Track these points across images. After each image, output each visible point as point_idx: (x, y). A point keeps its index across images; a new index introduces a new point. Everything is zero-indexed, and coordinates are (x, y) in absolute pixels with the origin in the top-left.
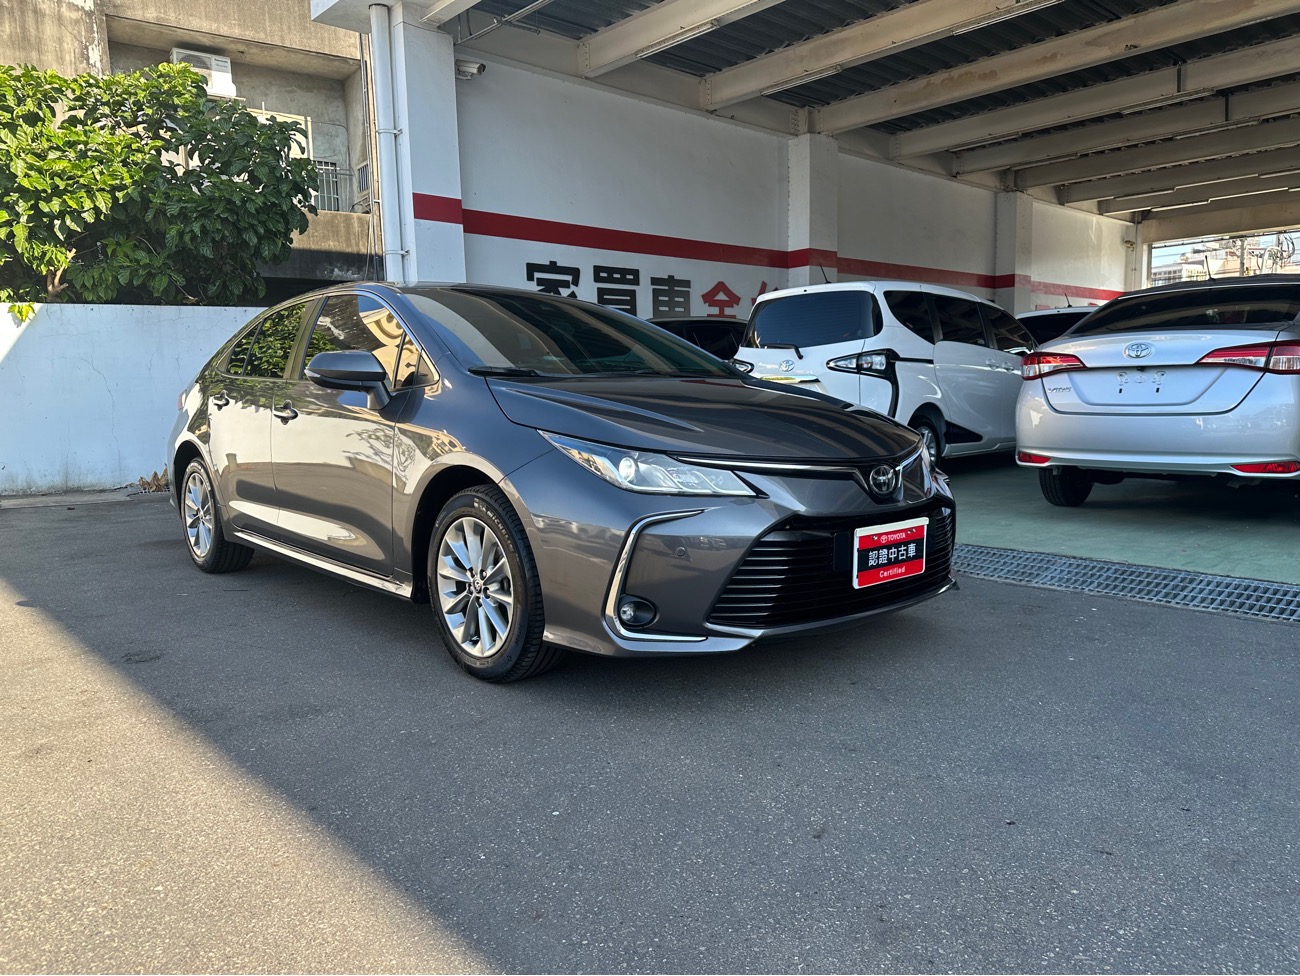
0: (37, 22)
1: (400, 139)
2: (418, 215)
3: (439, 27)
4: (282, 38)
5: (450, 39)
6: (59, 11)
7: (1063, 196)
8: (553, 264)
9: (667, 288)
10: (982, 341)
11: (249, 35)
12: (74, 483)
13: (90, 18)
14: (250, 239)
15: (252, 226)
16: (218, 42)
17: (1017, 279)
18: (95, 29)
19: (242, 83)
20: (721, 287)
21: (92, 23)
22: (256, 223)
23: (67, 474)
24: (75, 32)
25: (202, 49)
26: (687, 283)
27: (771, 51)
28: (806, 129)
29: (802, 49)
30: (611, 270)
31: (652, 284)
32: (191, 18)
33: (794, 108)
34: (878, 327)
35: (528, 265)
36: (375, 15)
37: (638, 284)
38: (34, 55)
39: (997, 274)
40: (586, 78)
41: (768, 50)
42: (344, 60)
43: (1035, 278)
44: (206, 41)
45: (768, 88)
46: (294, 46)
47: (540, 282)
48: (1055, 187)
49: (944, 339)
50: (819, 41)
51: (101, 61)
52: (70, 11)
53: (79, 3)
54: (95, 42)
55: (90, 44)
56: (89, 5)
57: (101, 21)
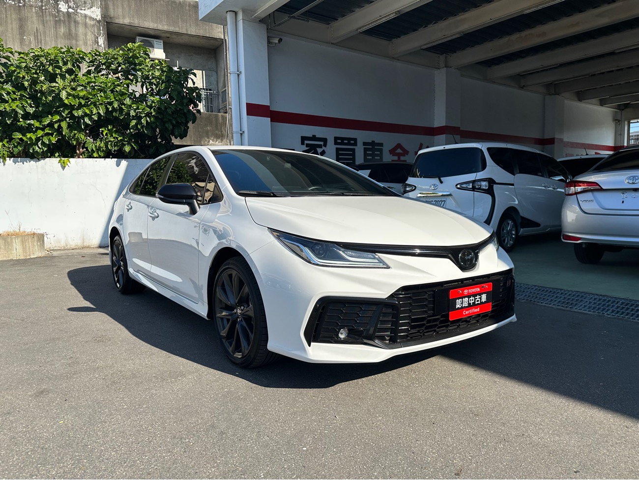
0: (75, 27)
1: (240, 76)
2: (249, 113)
3: (260, 21)
4: (187, 30)
5: (265, 26)
6: (85, 21)
7: (581, 96)
8: (314, 136)
9: (371, 147)
10: (540, 174)
11: (171, 29)
12: (86, 244)
13: (99, 24)
14: (169, 126)
15: (170, 120)
16: (157, 33)
17: (555, 140)
18: (101, 29)
19: (168, 52)
20: (399, 146)
21: (100, 26)
22: (172, 118)
23: (83, 239)
24: (92, 31)
25: (149, 37)
26: (381, 145)
27: (426, 27)
28: (444, 66)
29: (442, 24)
30: (342, 139)
31: (364, 145)
32: (145, 22)
33: (437, 55)
34: (484, 167)
35: (302, 137)
36: (229, 17)
37: (356, 145)
38: (74, 42)
39: (546, 138)
40: (332, 43)
41: (424, 27)
42: (216, 39)
43: (566, 139)
44: (152, 33)
45: (424, 45)
46: (192, 34)
47: (307, 145)
48: (576, 92)
49: (520, 173)
50: (452, 20)
51: (104, 44)
52: (90, 21)
53: (94, 17)
54: (102, 35)
55: (99, 36)
56: (99, 18)
57: (104, 24)
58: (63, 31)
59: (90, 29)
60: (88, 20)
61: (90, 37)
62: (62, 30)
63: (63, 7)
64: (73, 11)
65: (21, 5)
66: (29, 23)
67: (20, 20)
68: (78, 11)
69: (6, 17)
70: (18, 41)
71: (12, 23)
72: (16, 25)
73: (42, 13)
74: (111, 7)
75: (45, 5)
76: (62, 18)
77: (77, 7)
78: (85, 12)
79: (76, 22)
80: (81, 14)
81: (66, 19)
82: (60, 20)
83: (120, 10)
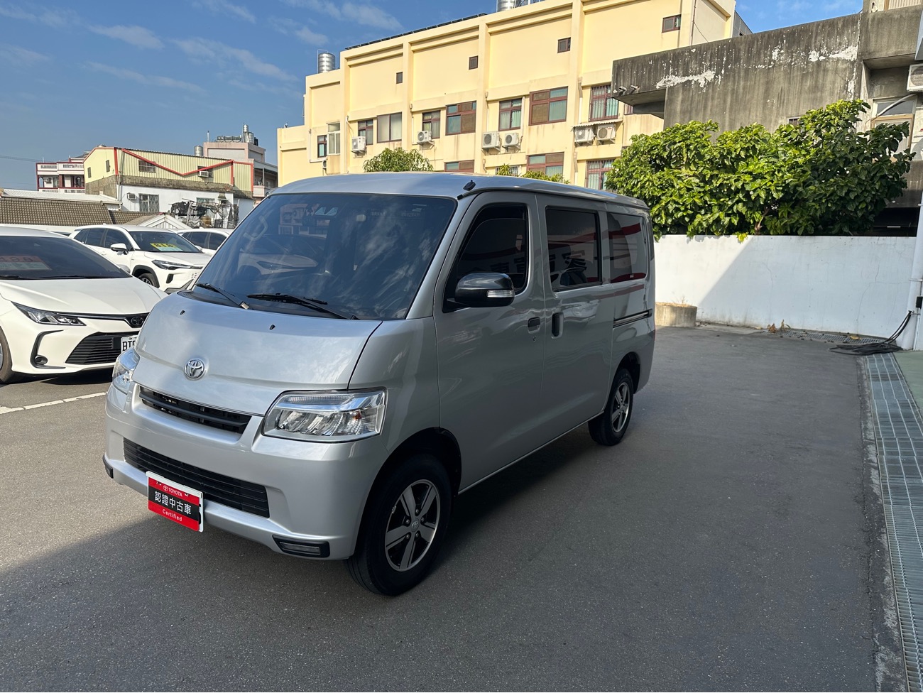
0: (824, 75)
6: (837, 66)
12: (748, 323)
13: (853, 65)
18: (855, 70)
21: (853, 68)
24: (843, 76)
51: (855, 88)
52: (843, 65)
53: (848, 58)
54: (854, 78)
55: (850, 80)
56: (855, 57)
57: (860, 65)
58: (808, 84)
59: (840, 75)
60: (839, 65)
61: (839, 83)
62: (808, 83)
63: (814, 57)
64: (824, 58)
65: (770, 67)
66: (775, 85)
67: (767, 83)
68: (831, 56)
69: (755, 83)
70: (761, 106)
71: (758, 88)
72: (762, 90)
73: (790, 69)
74: (873, 39)
75: (795, 60)
76: (810, 70)
77: (829, 53)
78: (838, 56)
79: (825, 70)
80: (833, 59)
81: (815, 69)
82: (808, 72)
83: (885, 40)
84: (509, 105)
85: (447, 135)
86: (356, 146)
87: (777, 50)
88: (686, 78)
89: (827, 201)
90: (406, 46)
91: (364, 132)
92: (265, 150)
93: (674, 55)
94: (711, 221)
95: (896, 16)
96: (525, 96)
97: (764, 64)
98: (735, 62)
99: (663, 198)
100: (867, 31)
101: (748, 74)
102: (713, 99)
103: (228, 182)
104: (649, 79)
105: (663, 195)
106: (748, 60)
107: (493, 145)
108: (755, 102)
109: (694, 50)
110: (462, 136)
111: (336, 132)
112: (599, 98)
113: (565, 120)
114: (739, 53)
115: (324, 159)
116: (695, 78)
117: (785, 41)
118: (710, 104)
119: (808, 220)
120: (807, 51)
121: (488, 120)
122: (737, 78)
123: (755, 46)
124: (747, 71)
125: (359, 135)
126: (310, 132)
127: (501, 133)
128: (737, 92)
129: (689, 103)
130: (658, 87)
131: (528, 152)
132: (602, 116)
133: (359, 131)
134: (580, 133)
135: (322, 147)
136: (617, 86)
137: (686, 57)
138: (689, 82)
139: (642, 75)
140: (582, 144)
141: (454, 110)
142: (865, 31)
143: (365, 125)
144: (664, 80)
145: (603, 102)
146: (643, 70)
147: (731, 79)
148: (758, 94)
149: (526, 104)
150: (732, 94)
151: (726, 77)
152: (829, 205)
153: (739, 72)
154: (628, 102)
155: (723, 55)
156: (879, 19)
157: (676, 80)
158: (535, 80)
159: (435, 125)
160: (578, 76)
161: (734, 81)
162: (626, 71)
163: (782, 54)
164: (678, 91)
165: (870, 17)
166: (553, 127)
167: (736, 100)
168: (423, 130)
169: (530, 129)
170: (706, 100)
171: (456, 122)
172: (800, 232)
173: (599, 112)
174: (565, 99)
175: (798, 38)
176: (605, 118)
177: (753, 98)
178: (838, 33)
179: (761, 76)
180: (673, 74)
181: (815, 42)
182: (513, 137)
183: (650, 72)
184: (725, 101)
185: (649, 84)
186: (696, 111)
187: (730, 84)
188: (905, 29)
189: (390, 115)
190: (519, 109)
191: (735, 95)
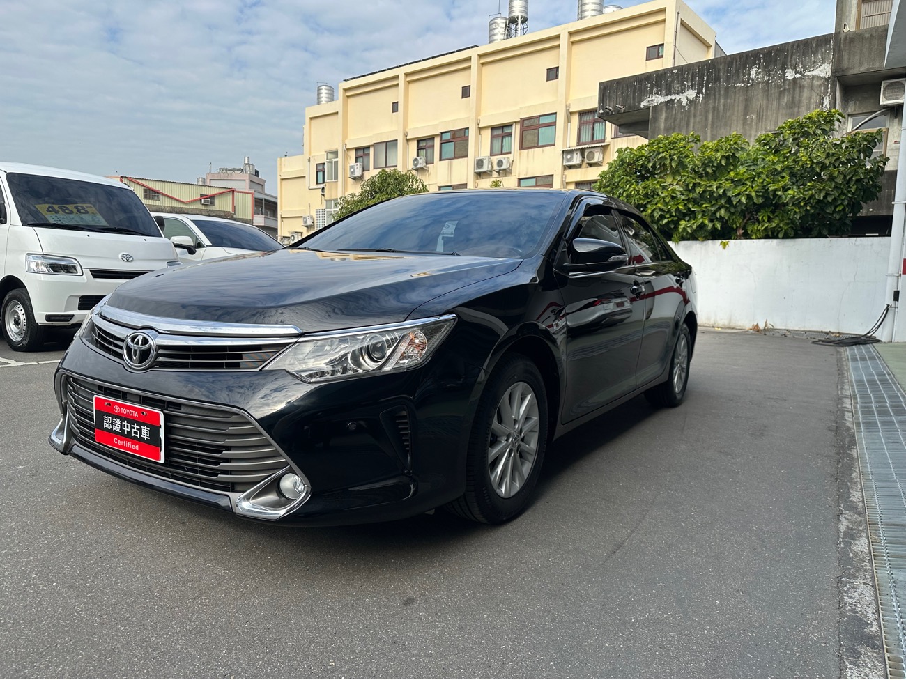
0: (800, 92)
13: (827, 82)
18: (829, 87)
21: (828, 84)
24: (818, 92)
38: (796, 110)
53: (822, 75)
54: (829, 94)
55: (826, 96)
56: (829, 74)
57: (834, 81)
58: (786, 101)
59: (816, 91)
60: (814, 81)
61: (815, 99)
62: (785, 99)
63: (790, 75)
64: (800, 75)
65: (749, 85)
66: (754, 102)
67: (746, 100)
68: (806, 73)
69: (735, 101)
70: (741, 123)
71: (738, 105)
72: (741, 107)
73: (768, 87)
74: (846, 57)
75: (772, 78)
76: (787, 87)
77: (805, 70)
78: (814, 73)
79: (802, 87)
80: (808, 76)
81: (791, 87)
82: (785, 89)
83: (857, 57)
84: (500, 131)
85: (441, 160)
86: (353, 173)
87: (755, 69)
88: (669, 98)
89: (806, 205)
90: (402, 77)
91: (361, 159)
92: (265, 181)
93: (657, 76)
94: (695, 227)
95: (867, 35)
96: (516, 122)
97: (743, 82)
98: (715, 82)
99: (649, 206)
100: (840, 49)
101: (728, 92)
102: (695, 116)
103: (229, 209)
104: (634, 99)
105: (648, 203)
106: (728, 79)
107: (486, 168)
108: (735, 118)
109: (676, 71)
110: (456, 161)
111: (334, 160)
112: (587, 123)
113: (554, 145)
114: (719, 72)
115: (322, 185)
116: (678, 97)
117: (762, 61)
118: (692, 120)
119: (788, 224)
120: (784, 69)
121: (480, 146)
122: (717, 96)
123: (734, 66)
124: (727, 89)
125: (356, 162)
126: (309, 160)
127: (492, 158)
128: (718, 109)
129: (672, 120)
130: (642, 107)
131: (519, 174)
132: (590, 140)
133: (356, 158)
134: (569, 157)
135: (320, 174)
136: (603, 106)
137: (668, 77)
138: (672, 101)
139: (627, 95)
140: (570, 167)
141: (447, 136)
142: (838, 50)
143: (362, 152)
144: (648, 99)
145: (591, 126)
146: (627, 90)
147: (712, 97)
148: (738, 111)
149: (516, 131)
150: (713, 111)
151: (707, 95)
152: (808, 208)
153: (719, 91)
154: (614, 121)
155: (703, 75)
156: (850, 38)
157: (660, 99)
158: (525, 107)
159: (429, 151)
160: (566, 102)
161: (715, 99)
162: (612, 92)
163: (760, 73)
164: (661, 110)
165: (842, 36)
166: (543, 151)
167: (717, 117)
168: (418, 156)
169: (520, 154)
170: (689, 117)
171: (450, 148)
172: (780, 235)
173: (586, 137)
174: (554, 124)
175: (775, 57)
176: (593, 141)
177: (733, 114)
178: (812, 52)
179: (741, 94)
180: (657, 93)
181: (791, 61)
182: (504, 161)
183: (634, 92)
184: (706, 119)
185: (634, 104)
186: (679, 127)
187: (711, 102)
188: (876, 47)
189: (387, 142)
190: (510, 135)
191: (716, 112)
